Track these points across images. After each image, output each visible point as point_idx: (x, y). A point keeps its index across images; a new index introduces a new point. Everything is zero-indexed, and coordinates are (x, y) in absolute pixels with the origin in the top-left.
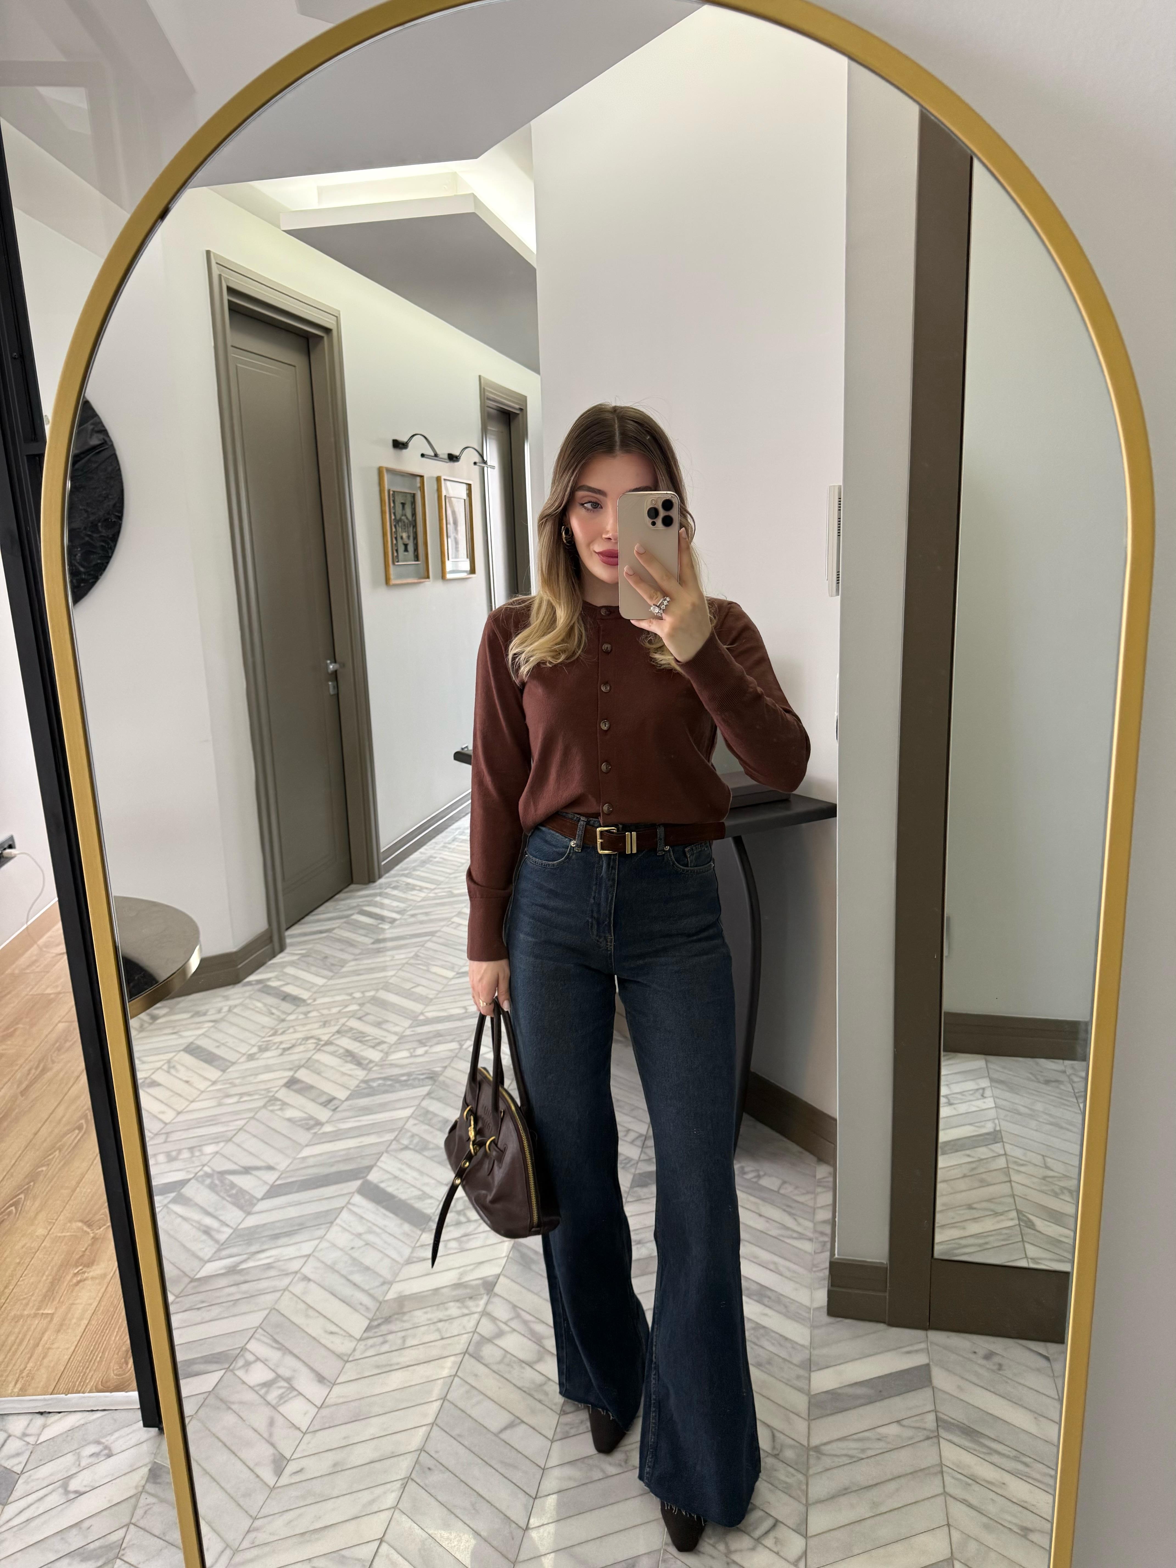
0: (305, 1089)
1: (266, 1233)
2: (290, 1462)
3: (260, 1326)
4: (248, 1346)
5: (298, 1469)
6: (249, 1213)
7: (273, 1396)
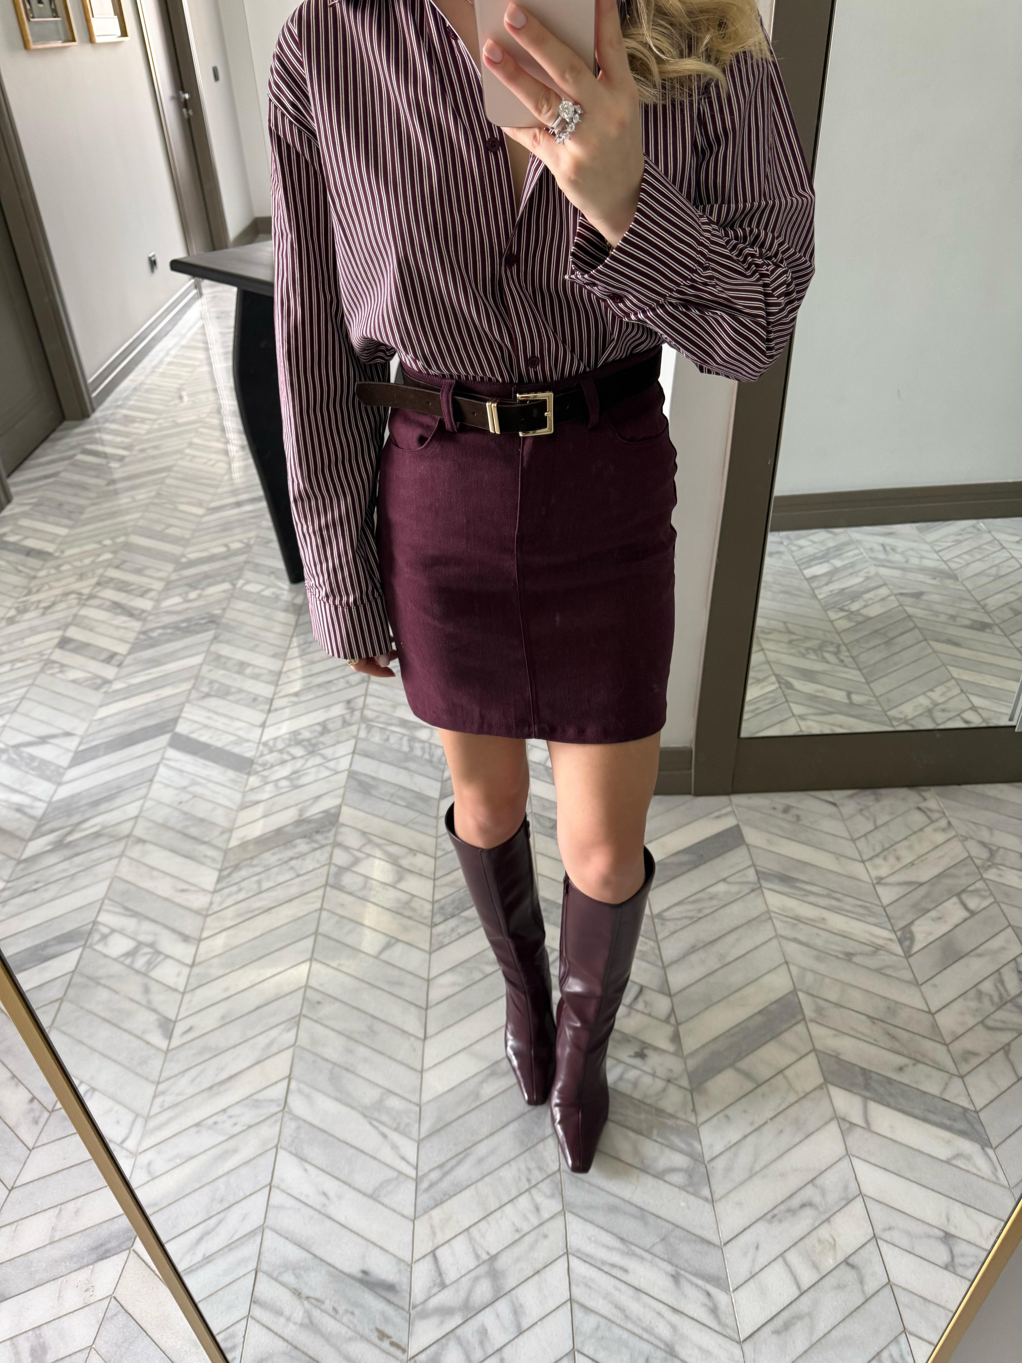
0: (81, 648)
1: (84, 802)
2: (177, 1024)
3: (106, 897)
4: (99, 919)
5: (188, 1028)
6: (59, 784)
7: (140, 962)
